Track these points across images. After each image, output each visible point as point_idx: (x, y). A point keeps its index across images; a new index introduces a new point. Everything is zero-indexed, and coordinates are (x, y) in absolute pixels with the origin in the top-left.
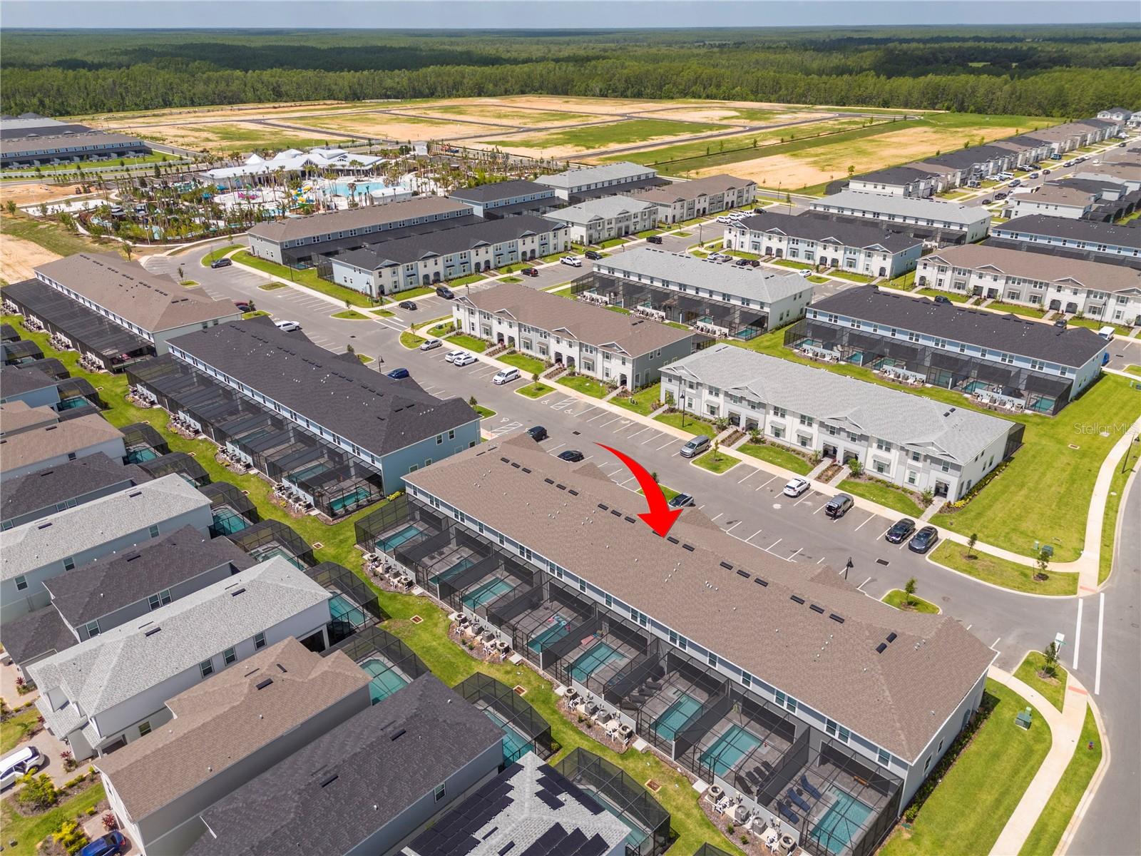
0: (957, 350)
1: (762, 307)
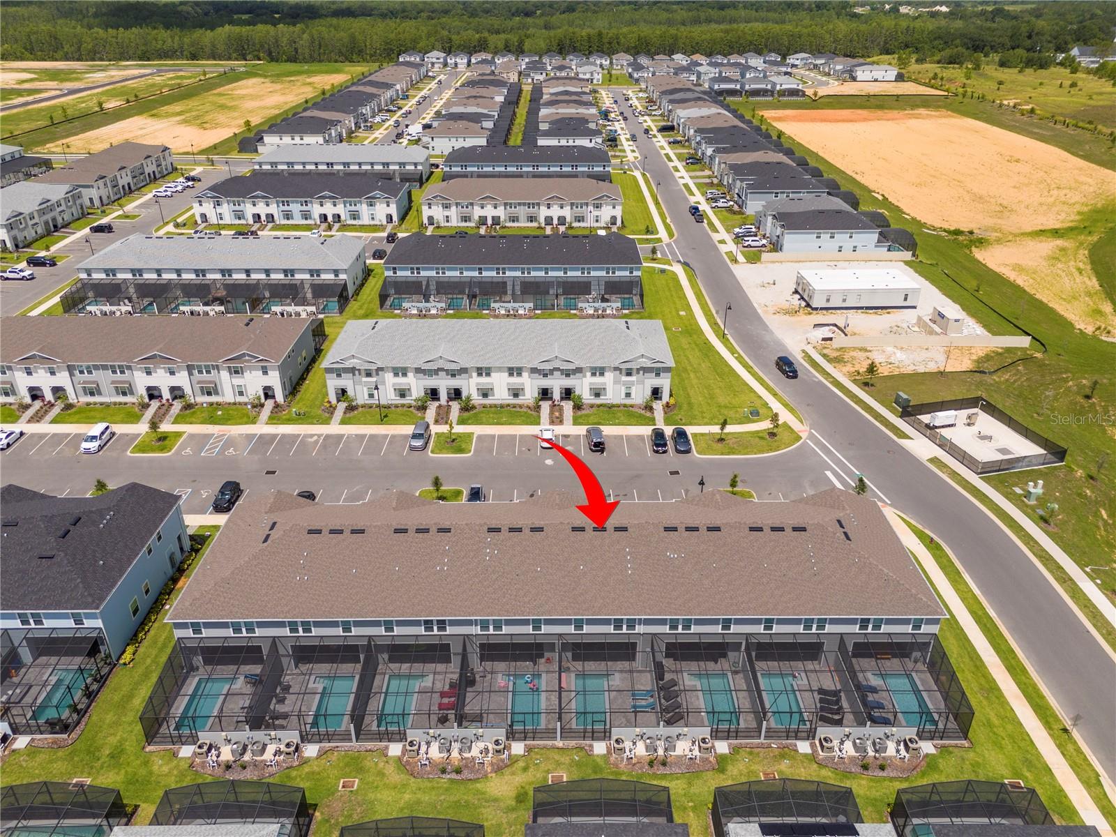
0: (542, 274)
1: (337, 275)
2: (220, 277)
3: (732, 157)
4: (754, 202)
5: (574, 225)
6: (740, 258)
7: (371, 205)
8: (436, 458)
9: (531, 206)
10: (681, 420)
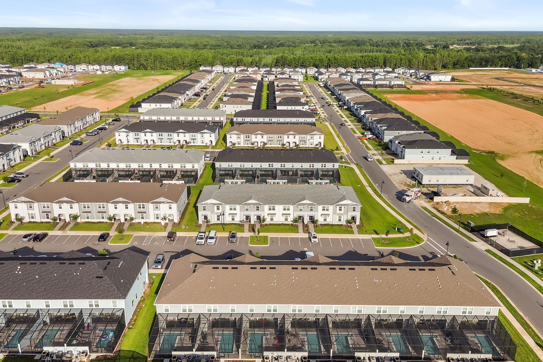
1: (193, 167)
2: (137, 167)
3: (375, 115)
4: (388, 136)
5: (300, 146)
6: (384, 162)
7: (202, 136)
8: (252, 247)
9: (280, 137)
10: (366, 232)
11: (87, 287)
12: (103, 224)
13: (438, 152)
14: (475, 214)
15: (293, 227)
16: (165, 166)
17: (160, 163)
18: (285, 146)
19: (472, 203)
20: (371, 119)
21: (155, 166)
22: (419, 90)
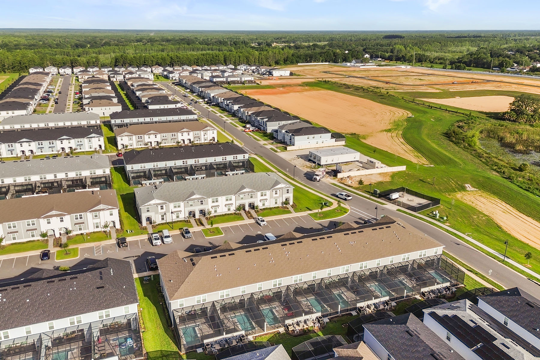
0: (204, 162)
1: (104, 172)
2: (39, 179)
3: (250, 109)
4: (271, 127)
5: (195, 143)
6: (278, 150)
7: (90, 141)
8: (210, 239)
9: (174, 135)
10: (301, 210)
11: (92, 300)
12: (35, 243)
13: (321, 137)
14: (374, 184)
15: (236, 216)
16: (72, 175)
17: (66, 173)
18: (180, 144)
19: (366, 175)
20: (248, 113)
21: (61, 176)
22: (268, 85)
